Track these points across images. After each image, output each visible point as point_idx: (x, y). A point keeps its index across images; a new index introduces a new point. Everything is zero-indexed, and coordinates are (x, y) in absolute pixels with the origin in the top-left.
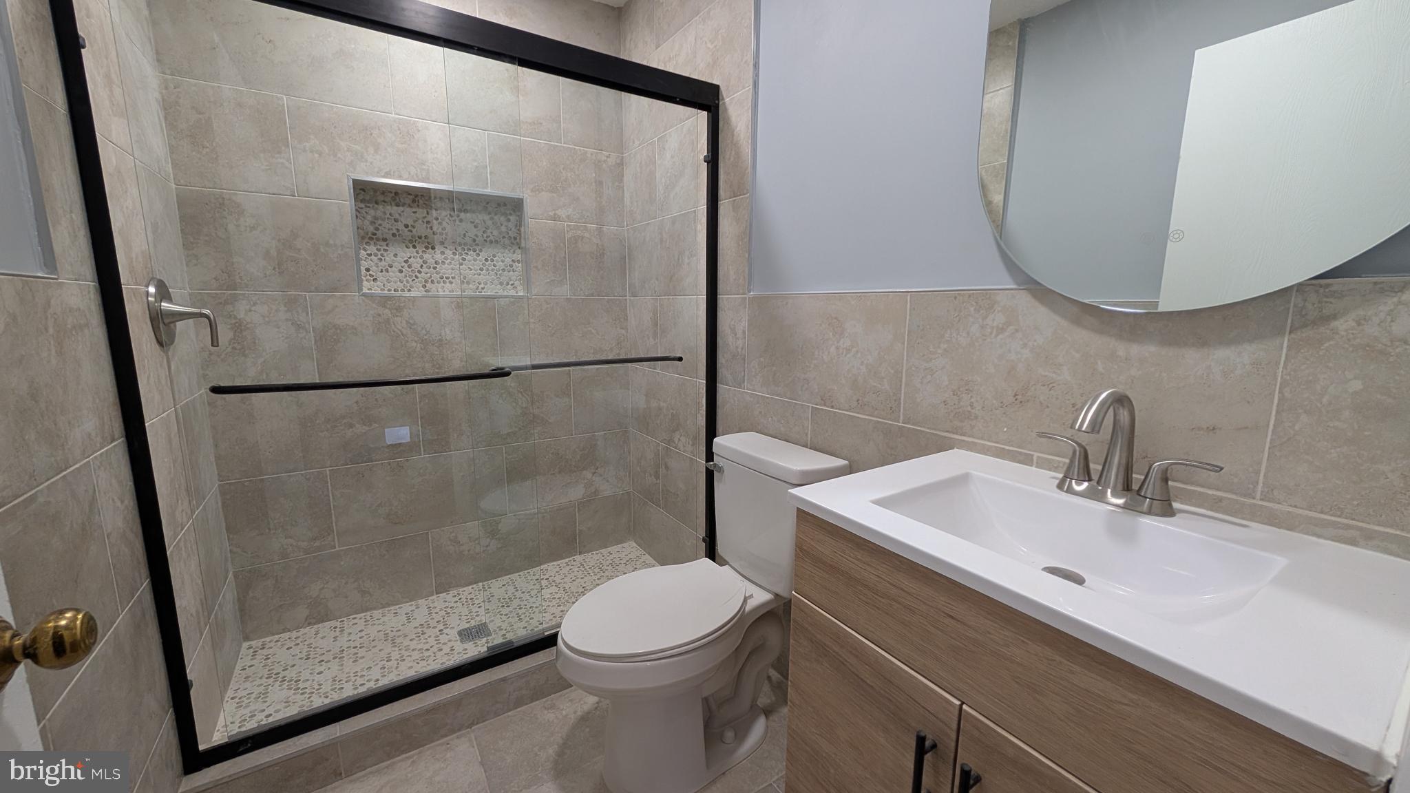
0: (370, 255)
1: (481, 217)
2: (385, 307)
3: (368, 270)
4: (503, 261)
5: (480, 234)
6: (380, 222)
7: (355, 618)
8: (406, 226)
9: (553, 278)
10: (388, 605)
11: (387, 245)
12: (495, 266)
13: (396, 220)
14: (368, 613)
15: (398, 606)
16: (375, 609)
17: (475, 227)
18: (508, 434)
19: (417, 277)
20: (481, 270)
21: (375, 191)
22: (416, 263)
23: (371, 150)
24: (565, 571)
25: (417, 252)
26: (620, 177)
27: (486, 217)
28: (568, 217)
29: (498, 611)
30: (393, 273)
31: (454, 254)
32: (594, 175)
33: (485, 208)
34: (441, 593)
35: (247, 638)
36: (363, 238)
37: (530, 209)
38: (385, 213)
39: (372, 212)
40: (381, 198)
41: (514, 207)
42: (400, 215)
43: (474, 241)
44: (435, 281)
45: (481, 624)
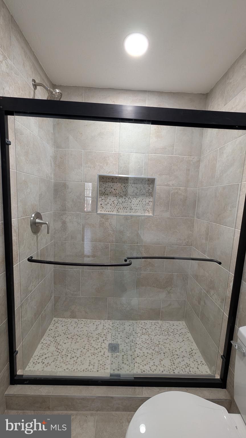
0: (102, 200)
1: (139, 186)
2: (103, 218)
3: (101, 204)
4: (145, 202)
5: (138, 191)
6: (107, 188)
7: (82, 320)
8: (114, 189)
9: (163, 209)
10: (93, 319)
11: (108, 196)
12: (142, 203)
13: (112, 188)
14: (86, 320)
15: (95, 320)
16: (89, 319)
17: (137, 189)
18: (139, 268)
19: (116, 207)
20: (137, 205)
21: (106, 178)
22: (116, 202)
23: (105, 165)
24: (153, 327)
25: (117, 198)
26: (198, 167)
27: (141, 185)
28: (173, 184)
29: (124, 339)
30: (109, 206)
31: (129, 199)
32: (186, 167)
33: (141, 182)
34: (109, 320)
35: (55, 317)
36: (101, 194)
37: (157, 182)
38: (108, 185)
39: (105, 185)
40: (108, 180)
41: (151, 181)
42: (113, 186)
43: (136, 194)
44: (121, 209)
45: (117, 344)
